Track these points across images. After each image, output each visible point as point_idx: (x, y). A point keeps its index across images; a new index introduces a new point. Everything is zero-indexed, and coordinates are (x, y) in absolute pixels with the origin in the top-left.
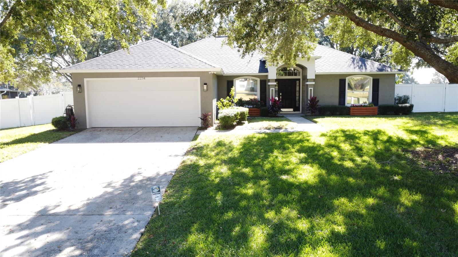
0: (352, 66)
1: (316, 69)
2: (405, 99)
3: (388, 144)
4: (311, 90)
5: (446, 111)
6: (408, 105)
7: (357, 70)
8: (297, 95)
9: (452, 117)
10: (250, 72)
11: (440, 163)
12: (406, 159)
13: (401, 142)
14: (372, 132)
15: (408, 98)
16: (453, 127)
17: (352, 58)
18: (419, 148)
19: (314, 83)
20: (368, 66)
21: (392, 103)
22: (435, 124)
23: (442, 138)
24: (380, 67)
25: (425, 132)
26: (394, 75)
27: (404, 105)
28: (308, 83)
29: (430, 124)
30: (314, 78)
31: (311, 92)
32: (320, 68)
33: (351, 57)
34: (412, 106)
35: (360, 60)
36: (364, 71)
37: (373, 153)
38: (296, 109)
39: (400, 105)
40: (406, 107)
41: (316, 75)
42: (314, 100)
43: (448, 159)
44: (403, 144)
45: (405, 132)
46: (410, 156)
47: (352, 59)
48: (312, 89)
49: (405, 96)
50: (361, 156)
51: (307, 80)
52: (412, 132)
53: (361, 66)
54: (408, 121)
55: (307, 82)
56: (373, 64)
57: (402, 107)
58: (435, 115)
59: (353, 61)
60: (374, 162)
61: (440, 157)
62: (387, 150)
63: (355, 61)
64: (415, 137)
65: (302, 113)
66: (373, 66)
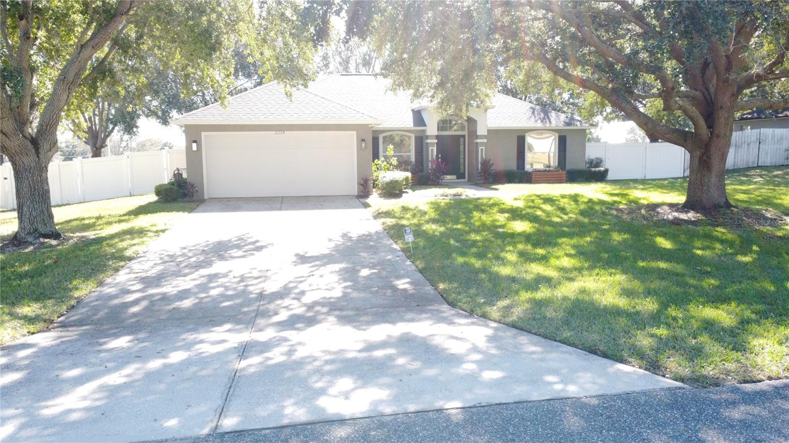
0: (533, 118)
1: (488, 122)
2: (597, 163)
3: (590, 204)
4: (482, 149)
5: (646, 178)
6: (602, 169)
7: (539, 125)
8: (462, 157)
9: (655, 183)
10: (403, 126)
11: (643, 216)
12: (611, 215)
13: (602, 203)
14: (569, 195)
15: (601, 161)
16: (655, 191)
17: (531, 108)
18: (621, 206)
19: (485, 141)
20: (552, 119)
21: (583, 166)
22: (636, 188)
23: (644, 199)
24: (567, 121)
25: (626, 195)
26: (585, 130)
27: (597, 169)
28: (478, 141)
29: (629, 188)
30: (486, 134)
31: (482, 153)
32: (493, 121)
33: (529, 106)
34: (606, 171)
35: (542, 112)
36: (548, 125)
37: (577, 211)
38: (461, 176)
39: (593, 169)
40: (600, 171)
41: (489, 131)
42: (486, 164)
43: (651, 212)
44: (605, 204)
45: (606, 195)
46: (615, 213)
47: (531, 110)
48: (484, 148)
49: (597, 158)
50: (566, 214)
51: (477, 137)
52: (612, 195)
53: (544, 118)
54: (605, 186)
55: (477, 139)
56: (558, 117)
57: (595, 172)
58: (635, 181)
59: (533, 113)
60: (581, 218)
61: (643, 211)
62: (592, 209)
63: (536, 112)
64: (616, 198)
65: (469, 181)
66: (559, 119)
